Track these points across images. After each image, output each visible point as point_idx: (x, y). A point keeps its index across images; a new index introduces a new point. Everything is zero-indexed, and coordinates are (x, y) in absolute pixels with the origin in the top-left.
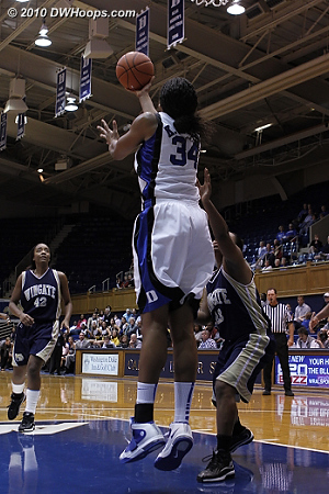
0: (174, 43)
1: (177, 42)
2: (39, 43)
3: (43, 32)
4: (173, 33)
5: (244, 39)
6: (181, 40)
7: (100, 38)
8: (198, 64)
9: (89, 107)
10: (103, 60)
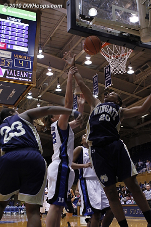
0: (108, 87)
1: (109, 86)
2: (57, 90)
3: (58, 86)
4: (107, 82)
5: (135, 82)
6: (110, 85)
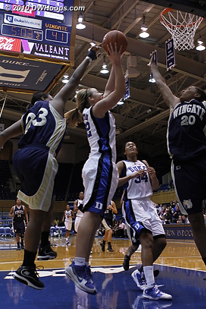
0: (170, 67)
2: (102, 72)
3: (104, 67)
4: (169, 62)
6: (173, 66)
7: (132, 67)
8: (183, 77)
9: (129, 102)
10: (135, 78)
